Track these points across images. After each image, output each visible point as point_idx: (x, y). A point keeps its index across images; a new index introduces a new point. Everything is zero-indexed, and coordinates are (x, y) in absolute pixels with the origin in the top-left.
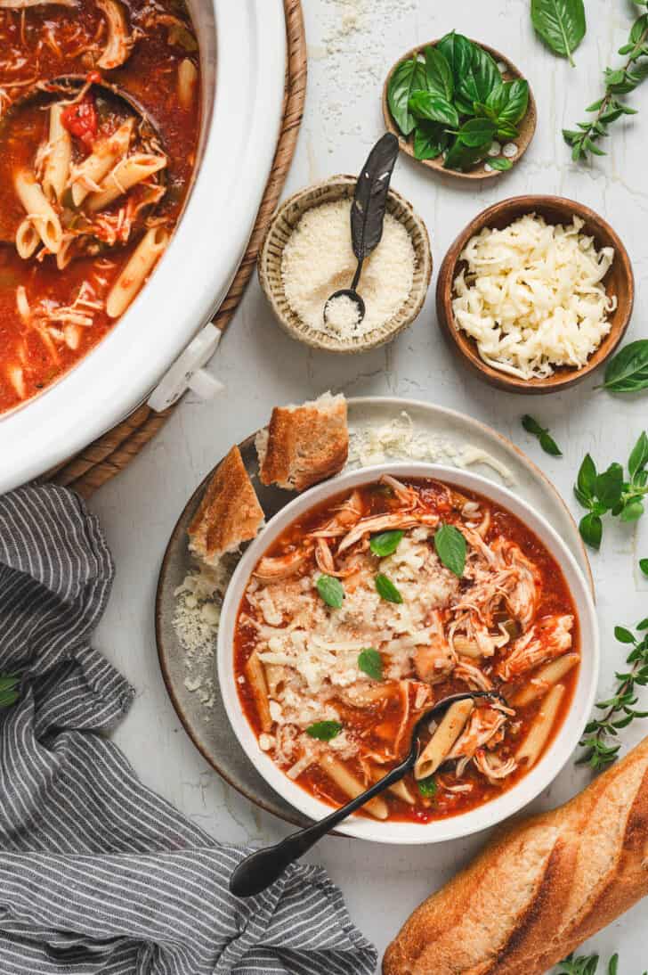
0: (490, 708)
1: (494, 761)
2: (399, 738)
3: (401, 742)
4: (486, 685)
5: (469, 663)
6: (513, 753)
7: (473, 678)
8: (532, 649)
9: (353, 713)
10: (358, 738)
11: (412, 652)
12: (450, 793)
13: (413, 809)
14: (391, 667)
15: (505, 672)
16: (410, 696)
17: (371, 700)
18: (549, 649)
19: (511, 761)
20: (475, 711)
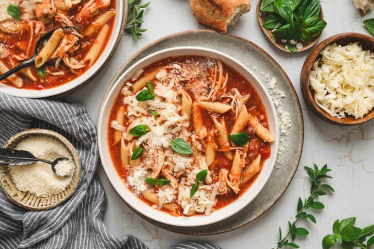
0: (71, 34)
1: (73, 60)
2: (28, 48)
3: (29, 50)
4: (70, 24)
5: (62, 13)
6: (83, 58)
7: (64, 21)
8: (92, 7)
9: (7, 36)
10: (8, 48)
11: (34, 7)
12: (53, 76)
13: (35, 83)
14: (24, 14)
15: (79, 18)
16: (33, 28)
17: (14, 29)
18: (100, 6)
19: (82, 62)
20: (64, 35)
